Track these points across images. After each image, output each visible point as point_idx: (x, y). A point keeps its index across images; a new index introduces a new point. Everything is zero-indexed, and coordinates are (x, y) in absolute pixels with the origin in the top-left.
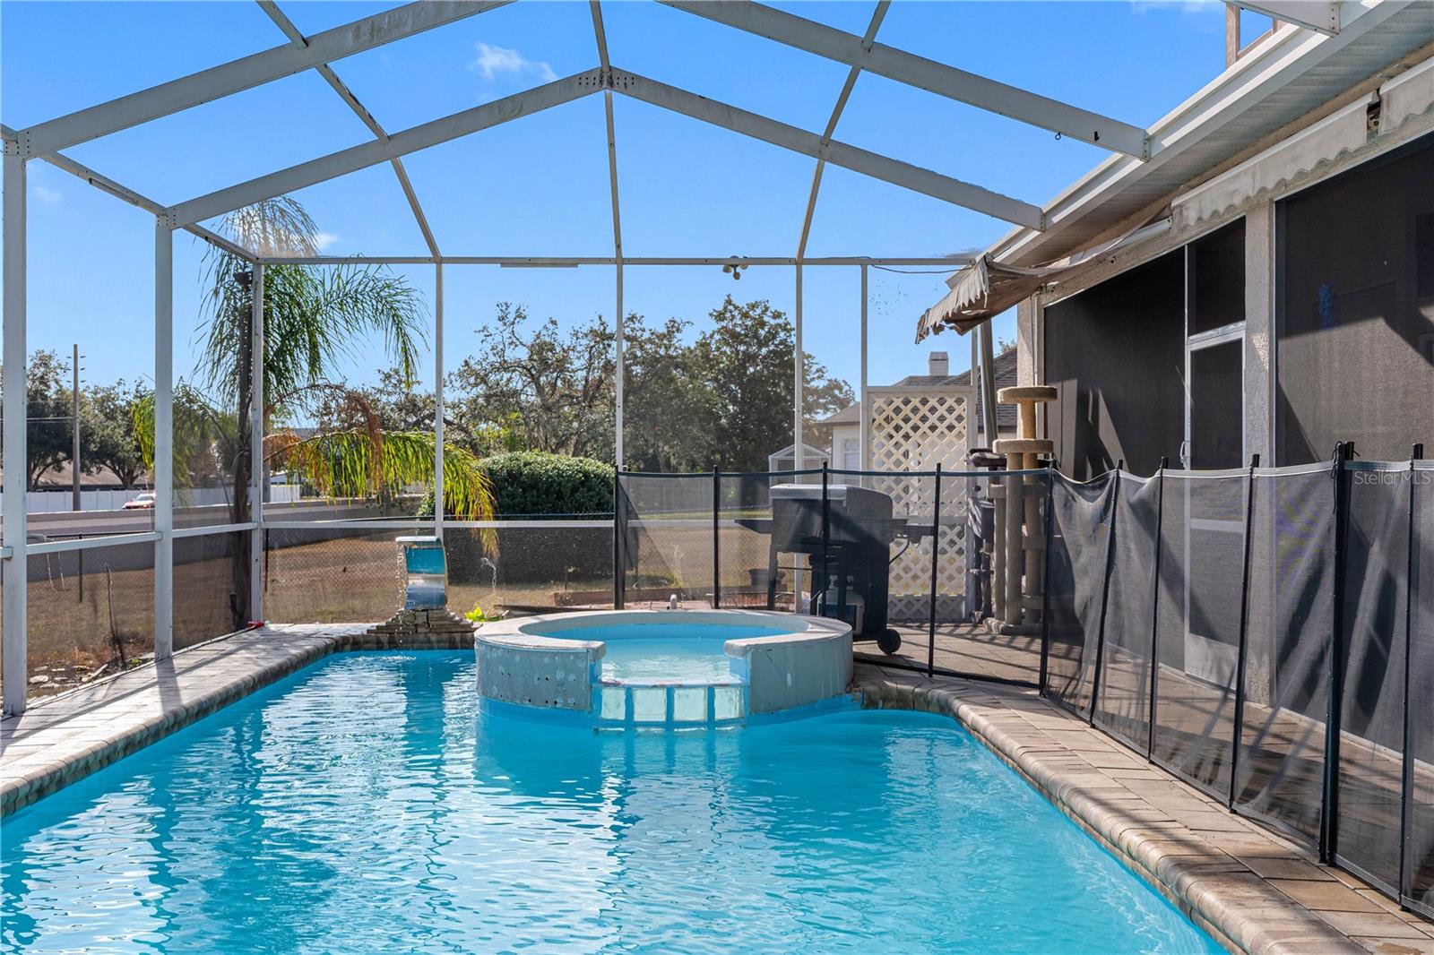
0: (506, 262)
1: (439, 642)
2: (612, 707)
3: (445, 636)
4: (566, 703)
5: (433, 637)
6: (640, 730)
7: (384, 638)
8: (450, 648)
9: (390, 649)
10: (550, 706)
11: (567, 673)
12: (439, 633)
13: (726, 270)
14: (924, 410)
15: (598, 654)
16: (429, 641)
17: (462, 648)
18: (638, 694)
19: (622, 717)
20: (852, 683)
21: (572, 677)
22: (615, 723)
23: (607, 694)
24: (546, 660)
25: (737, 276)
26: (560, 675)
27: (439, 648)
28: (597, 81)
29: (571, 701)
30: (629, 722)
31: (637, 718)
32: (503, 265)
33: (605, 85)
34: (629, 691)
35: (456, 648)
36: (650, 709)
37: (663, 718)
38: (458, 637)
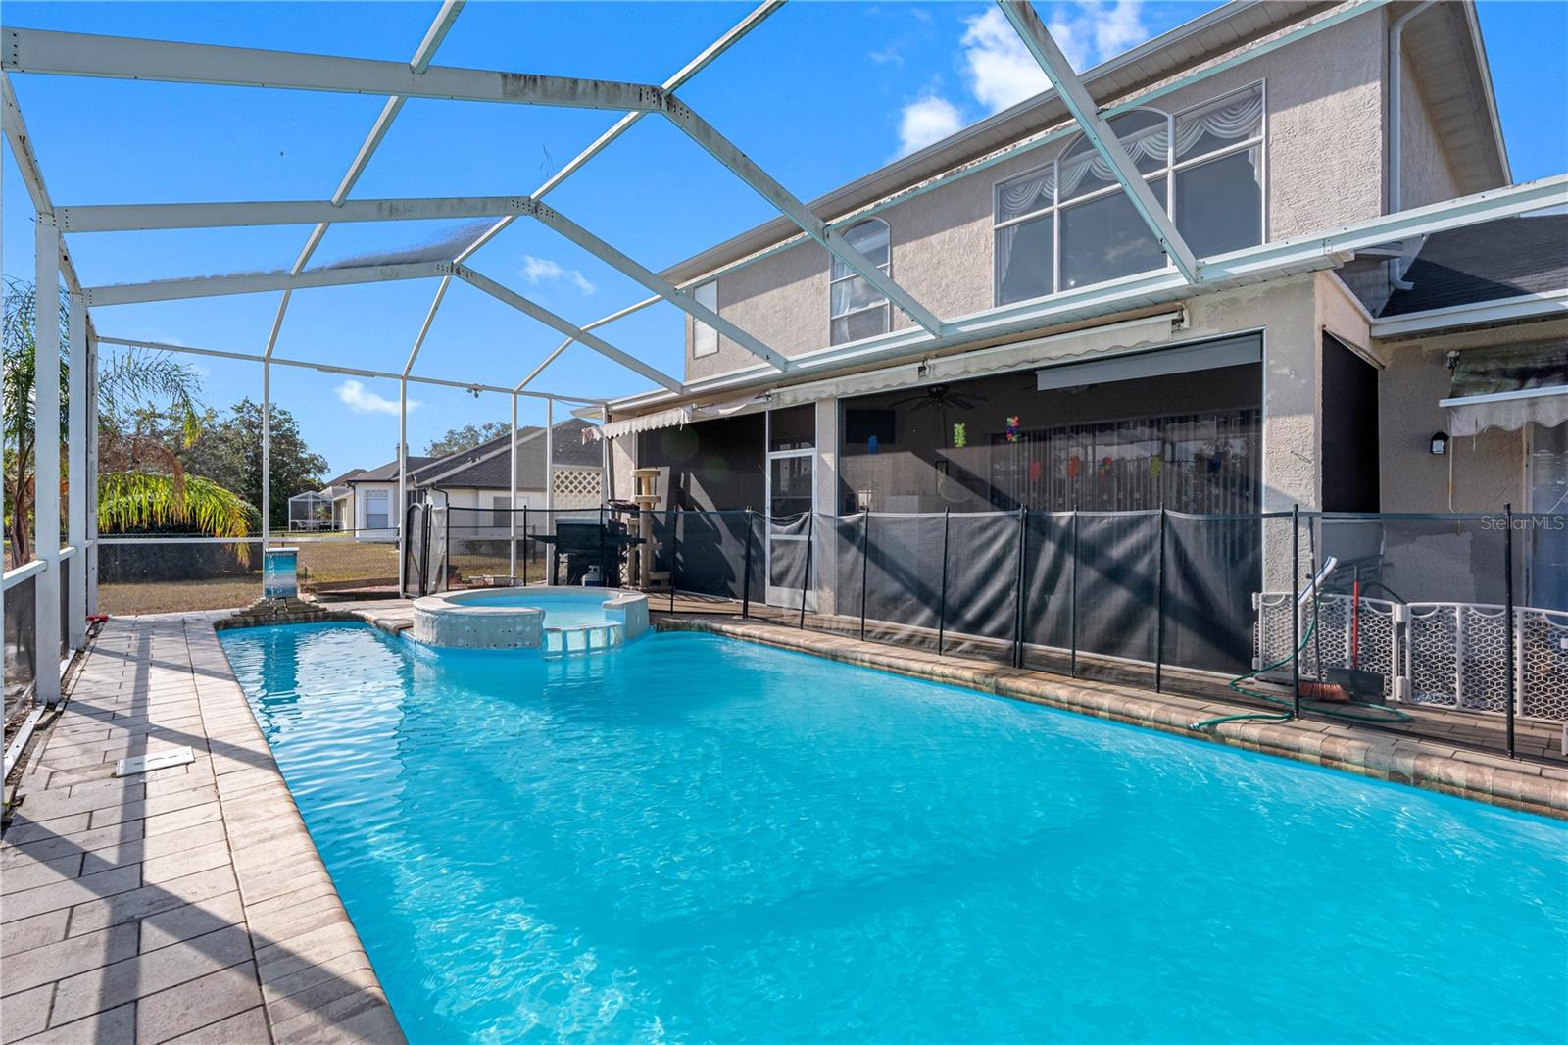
0: (320, 368)
1: (296, 619)
2: (554, 643)
3: (301, 615)
4: (524, 645)
5: (292, 616)
6: (573, 655)
7: (251, 619)
8: (305, 622)
9: (255, 626)
10: (511, 647)
11: (525, 626)
12: (296, 613)
13: (470, 391)
14: (580, 478)
15: (542, 614)
16: (288, 619)
17: (315, 621)
18: (569, 635)
19: (560, 649)
20: (651, 621)
21: (528, 629)
22: (557, 653)
23: (550, 637)
24: (509, 620)
25: (477, 396)
26: (519, 628)
27: (296, 623)
28: (449, 269)
29: (528, 643)
30: (565, 651)
31: (570, 649)
32: (318, 369)
33: (454, 272)
34: (565, 634)
35: (310, 622)
36: (576, 643)
37: (583, 647)
38: (312, 615)
